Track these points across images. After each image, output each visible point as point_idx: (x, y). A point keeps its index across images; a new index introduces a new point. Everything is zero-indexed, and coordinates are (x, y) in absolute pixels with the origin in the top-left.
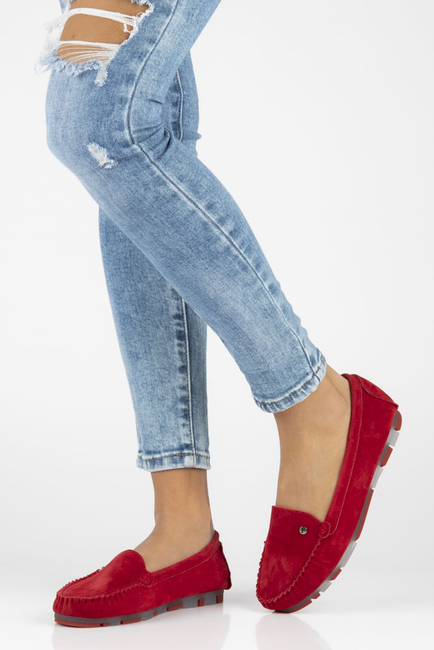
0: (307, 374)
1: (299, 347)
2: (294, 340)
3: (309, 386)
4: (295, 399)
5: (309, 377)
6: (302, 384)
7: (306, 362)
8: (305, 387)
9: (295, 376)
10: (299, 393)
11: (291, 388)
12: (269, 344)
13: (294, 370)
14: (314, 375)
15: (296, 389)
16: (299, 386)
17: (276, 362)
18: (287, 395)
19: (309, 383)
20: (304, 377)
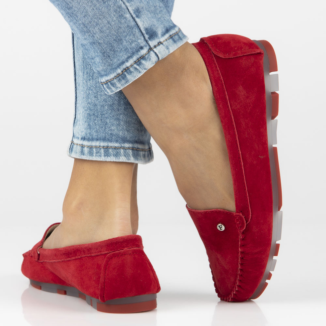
0: (142, 48)
1: (128, 16)
2: (120, 7)
3: (143, 62)
4: (128, 77)
5: (144, 52)
6: (135, 58)
7: (138, 34)
8: (138, 62)
9: (126, 49)
10: (132, 69)
11: (123, 63)
12: (89, 9)
13: (125, 43)
14: (151, 49)
15: (128, 64)
16: (131, 61)
17: (101, 31)
18: (119, 71)
19: (143, 57)
20: (138, 51)
